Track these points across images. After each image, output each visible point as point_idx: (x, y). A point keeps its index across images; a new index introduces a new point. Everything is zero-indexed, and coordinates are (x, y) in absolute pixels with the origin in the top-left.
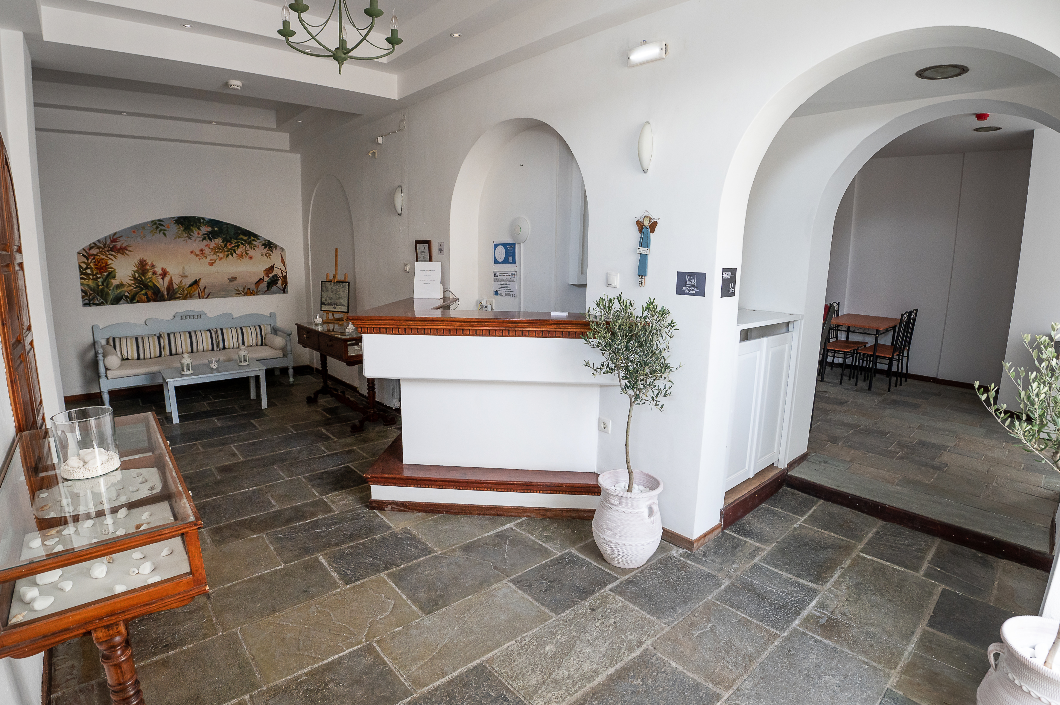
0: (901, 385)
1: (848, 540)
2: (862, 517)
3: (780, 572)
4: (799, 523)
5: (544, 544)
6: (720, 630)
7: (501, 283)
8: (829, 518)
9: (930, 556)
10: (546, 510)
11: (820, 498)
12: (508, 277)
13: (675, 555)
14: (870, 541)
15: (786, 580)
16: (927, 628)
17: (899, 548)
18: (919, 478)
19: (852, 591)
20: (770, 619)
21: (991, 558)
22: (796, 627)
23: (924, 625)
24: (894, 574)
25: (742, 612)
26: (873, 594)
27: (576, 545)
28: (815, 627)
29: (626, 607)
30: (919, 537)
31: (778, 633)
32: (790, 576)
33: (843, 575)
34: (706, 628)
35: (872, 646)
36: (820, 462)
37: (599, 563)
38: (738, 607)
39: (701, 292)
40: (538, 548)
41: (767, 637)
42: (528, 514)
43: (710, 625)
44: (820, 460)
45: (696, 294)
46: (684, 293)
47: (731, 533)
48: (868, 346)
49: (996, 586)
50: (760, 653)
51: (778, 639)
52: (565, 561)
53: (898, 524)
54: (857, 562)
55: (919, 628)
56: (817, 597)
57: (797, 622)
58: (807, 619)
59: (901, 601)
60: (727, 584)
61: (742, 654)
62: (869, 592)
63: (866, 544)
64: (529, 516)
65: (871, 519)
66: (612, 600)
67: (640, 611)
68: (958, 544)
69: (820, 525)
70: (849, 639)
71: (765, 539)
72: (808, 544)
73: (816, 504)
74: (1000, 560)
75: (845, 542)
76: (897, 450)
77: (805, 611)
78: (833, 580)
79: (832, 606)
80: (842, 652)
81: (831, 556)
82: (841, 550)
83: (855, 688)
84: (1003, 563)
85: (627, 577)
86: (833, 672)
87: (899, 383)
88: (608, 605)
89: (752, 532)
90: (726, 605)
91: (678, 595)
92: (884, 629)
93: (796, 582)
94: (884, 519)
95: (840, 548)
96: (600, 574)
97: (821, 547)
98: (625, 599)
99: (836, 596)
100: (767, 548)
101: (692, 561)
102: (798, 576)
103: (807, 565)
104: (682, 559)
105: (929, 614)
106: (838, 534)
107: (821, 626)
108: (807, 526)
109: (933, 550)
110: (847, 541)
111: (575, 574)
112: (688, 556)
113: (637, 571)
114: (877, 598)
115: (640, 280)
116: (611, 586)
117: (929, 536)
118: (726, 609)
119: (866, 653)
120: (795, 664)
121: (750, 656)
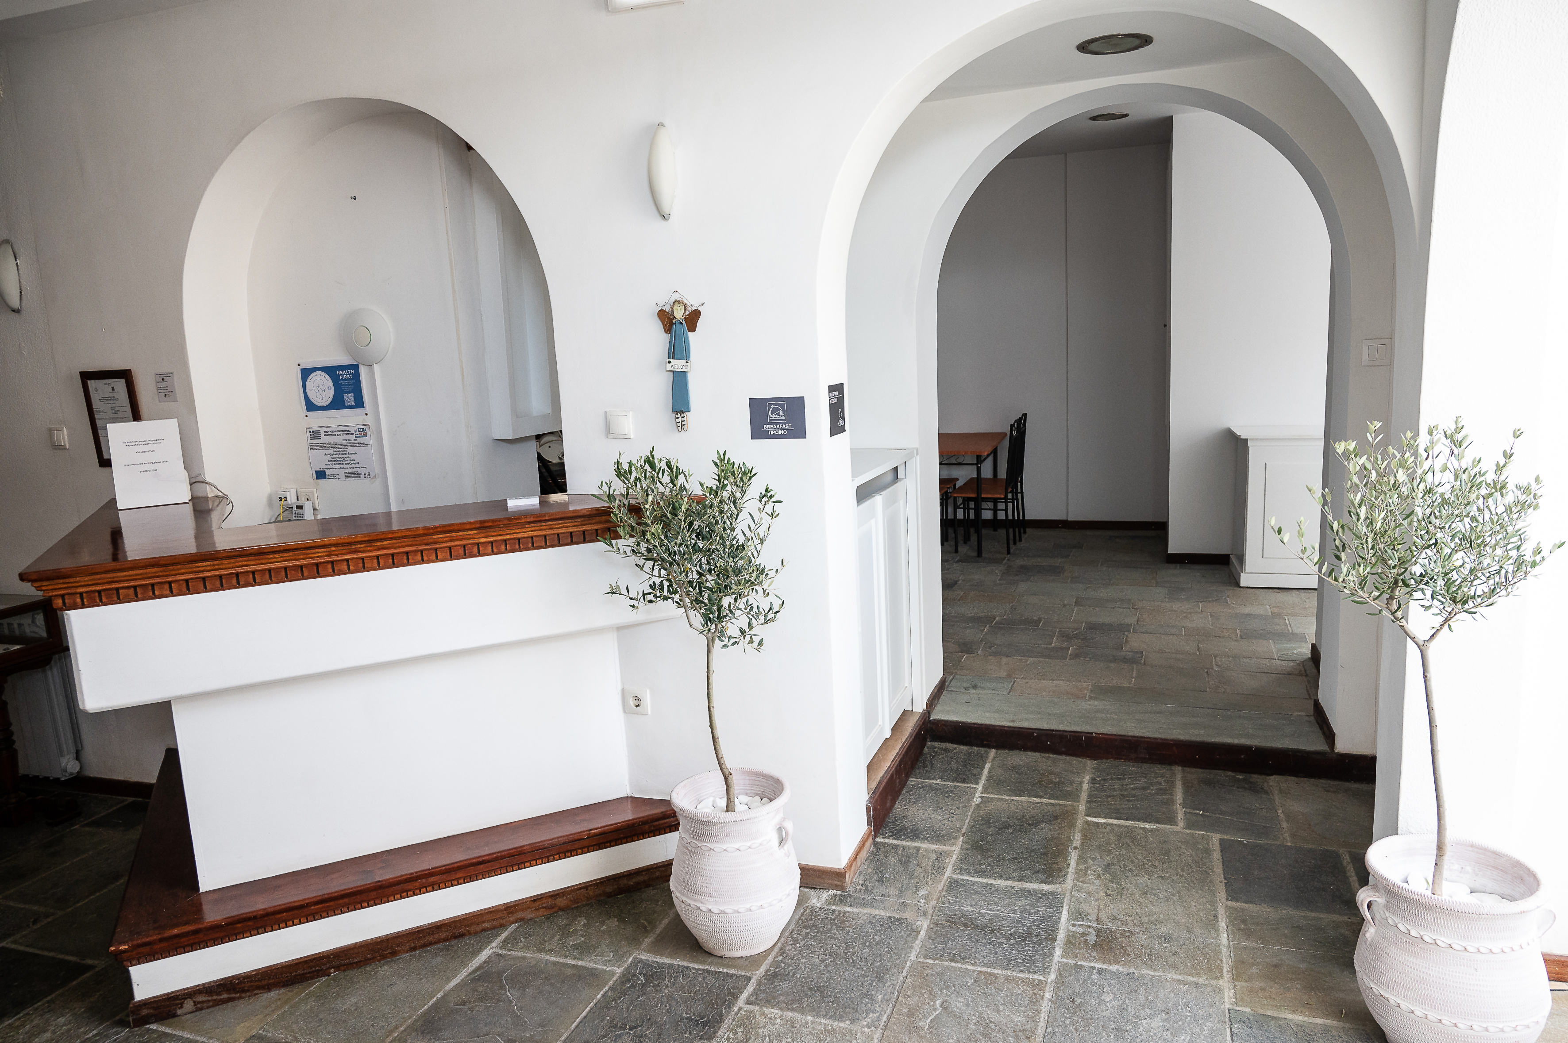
0: (1020, 540)
1: (1060, 802)
2: (1061, 762)
3: (992, 881)
4: (978, 795)
5: (580, 963)
6: (958, 1004)
7: (331, 451)
8: (1017, 775)
9: (1179, 796)
10: (554, 895)
11: (990, 747)
12: (347, 437)
13: (819, 905)
14: (1090, 796)
15: (1009, 893)
16: (1230, 903)
17: (1134, 796)
18: (1115, 682)
19: (1106, 879)
20: (1019, 961)
21: (1255, 778)
22: (1060, 960)
23: (1224, 900)
24: (1147, 836)
25: (973, 965)
26: (1137, 875)
27: (641, 944)
28: (1086, 951)
29: (792, 1023)
30: (1152, 772)
31: (1041, 978)
32: (1009, 883)
33: (1081, 859)
34: (935, 1010)
35: (1175, 954)
36: (966, 688)
37: (701, 963)
38: (964, 959)
39: (798, 431)
40: (574, 975)
41: (1030, 992)
42: (520, 915)
43: (938, 1002)
44: (965, 685)
45: (790, 435)
46: (766, 435)
47: (887, 841)
48: (959, 484)
49: (1282, 816)
50: (1033, 1018)
51: (1047, 989)
52: (639, 979)
53: (1115, 759)
54: (1089, 832)
55: (1219, 907)
56: (1065, 905)
57: (1058, 952)
58: (1071, 942)
59: (1177, 875)
60: (925, 926)
61: (1010, 1030)
62: (1129, 874)
63: (1088, 802)
64: (522, 919)
65: (1075, 761)
66: (762, 1020)
67: (818, 1020)
68: (1206, 769)
69: (1009, 790)
70: (1141, 954)
71: (943, 836)
72: (1009, 825)
73: (987, 757)
74: (1268, 778)
75: (1058, 808)
76: (1065, 645)
77: (1061, 931)
78: (1071, 870)
79: (1093, 913)
80: (1143, 976)
81: (1050, 833)
82: (1059, 821)
83: (1189, 1025)
84: (1274, 782)
85: (762, 970)
86: (1148, 1011)
87: (1017, 538)
88: (760, 1031)
89: (918, 829)
90: (943, 960)
91: (863, 970)
92: (1177, 923)
93: (1023, 890)
94: (1093, 757)
95: (1056, 818)
96: (713, 981)
97: (1030, 825)
98: (781, 1009)
99: (1088, 893)
100: (953, 849)
101: (851, 906)
102: (1021, 879)
103: (1025, 859)
104: (834, 907)
105: (1221, 882)
106: (1041, 797)
107: (1094, 946)
108: (992, 796)
109: (1179, 785)
110: (1060, 805)
111: (670, 998)
112: (842, 900)
113: (774, 953)
114: (1144, 880)
115: (678, 420)
116: (744, 996)
117: (1164, 766)
118: (948, 967)
119: (1174, 967)
120: (1092, 1019)
121: (1024, 1030)
